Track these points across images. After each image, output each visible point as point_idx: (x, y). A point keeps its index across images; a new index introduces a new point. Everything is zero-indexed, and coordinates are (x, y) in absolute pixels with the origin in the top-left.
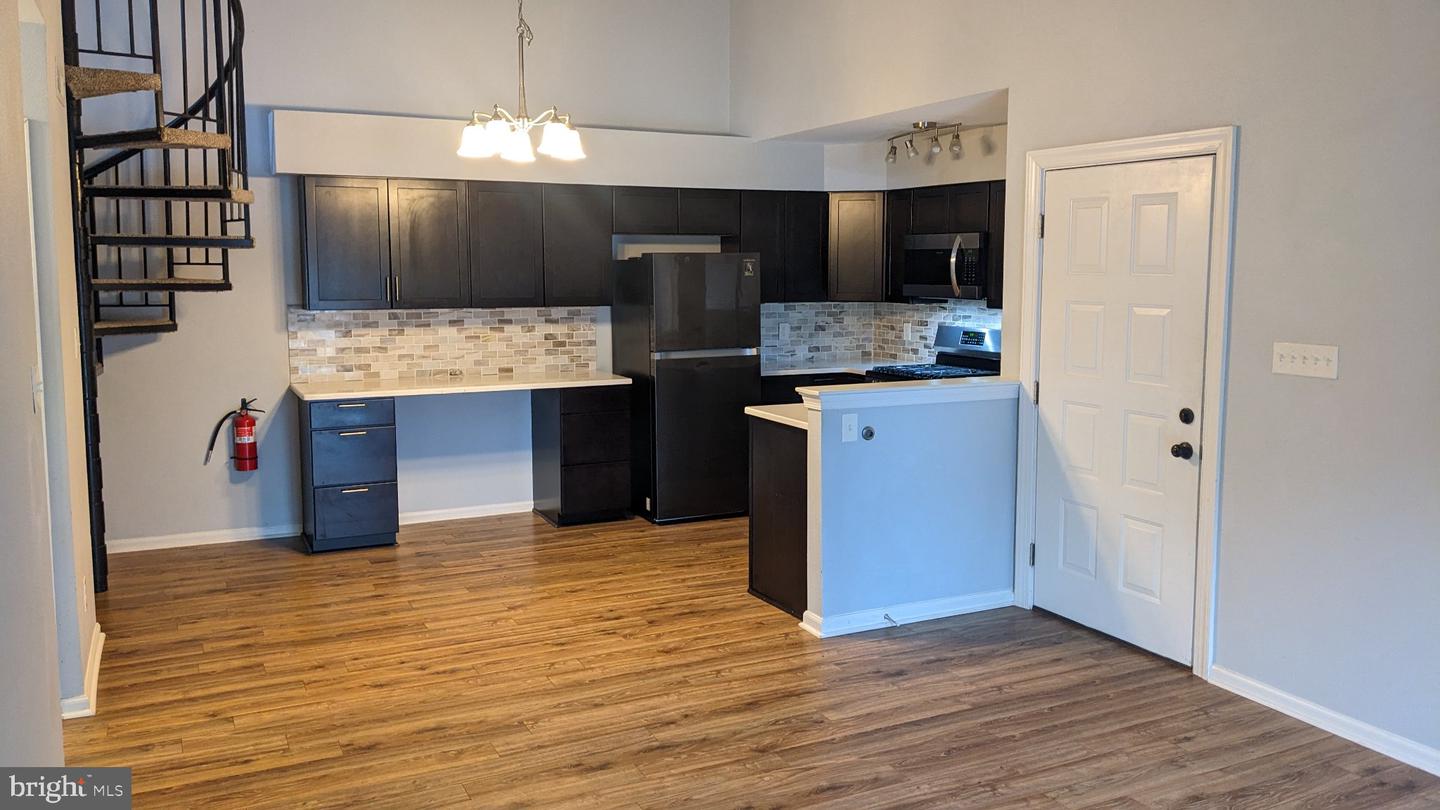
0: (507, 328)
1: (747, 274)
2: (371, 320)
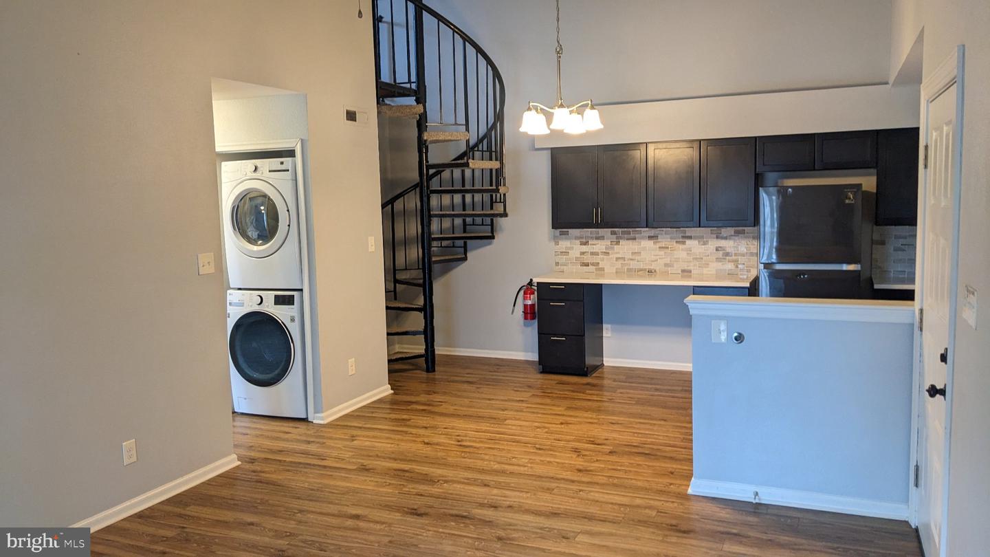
0: (688, 242)
1: (847, 201)
2: (600, 235)
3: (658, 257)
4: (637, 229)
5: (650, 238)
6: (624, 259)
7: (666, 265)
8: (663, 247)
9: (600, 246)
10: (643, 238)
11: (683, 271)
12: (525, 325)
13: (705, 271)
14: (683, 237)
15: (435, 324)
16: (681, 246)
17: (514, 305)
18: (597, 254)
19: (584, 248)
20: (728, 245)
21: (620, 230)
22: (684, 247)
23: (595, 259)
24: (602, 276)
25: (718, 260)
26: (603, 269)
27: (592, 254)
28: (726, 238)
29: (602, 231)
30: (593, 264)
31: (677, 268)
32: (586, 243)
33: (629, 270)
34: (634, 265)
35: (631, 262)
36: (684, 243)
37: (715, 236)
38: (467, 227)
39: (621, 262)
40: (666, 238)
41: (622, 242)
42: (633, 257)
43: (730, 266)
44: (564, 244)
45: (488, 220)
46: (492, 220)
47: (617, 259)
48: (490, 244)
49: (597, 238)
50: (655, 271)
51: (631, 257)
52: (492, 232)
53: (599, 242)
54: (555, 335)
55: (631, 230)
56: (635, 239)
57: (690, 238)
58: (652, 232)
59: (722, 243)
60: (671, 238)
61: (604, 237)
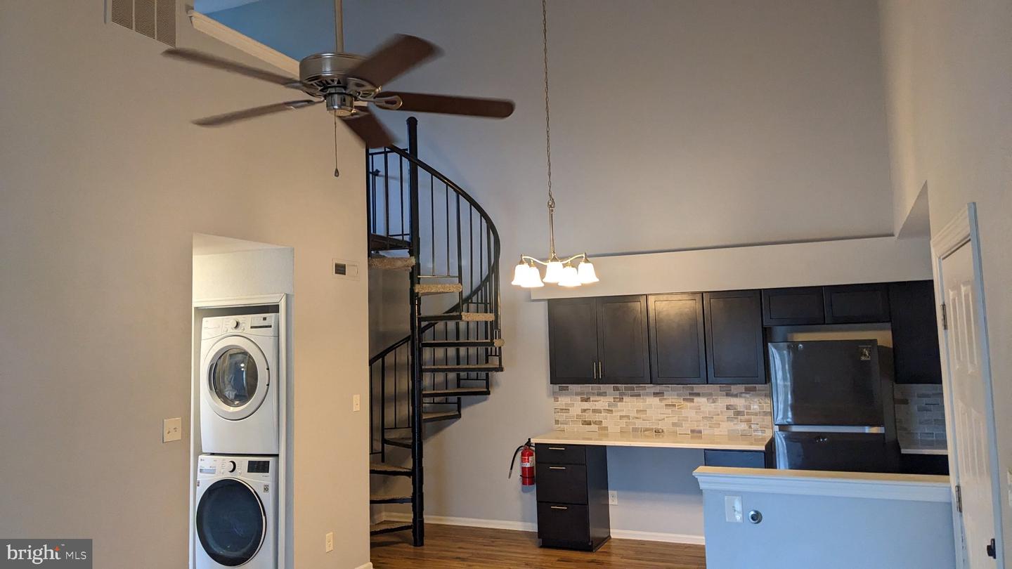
0: (696, 399)
1: (863, 358)
2: (602, 391)
3: (665, 416)
4: (641, 385)
5: (656, 394)
6: (628, 417)
7: (674, 424)
8: (670, 405)
9: (602, 403)
10: (647, 395)
11: (693, 431)
12: (523, 491)
13: (716, 431)
14: (690, 394)
15: (424, 491)
16: (689, 404)
17: (511, 469)
18: (599, 411)
19: (586, 405)
20: (739, 403)
21: (624, 385)
22: (692, 404)
23: (597, 417)
24: (607, 436)
25: (729, 419)
26: (606, 428)
27: (595, 411)
28: (736, 396)
29: (603, 387)
30: (595, 423)
31: (686, 427)
32: (587, 400)
33: (635, 430)
34: (639, 424)
35: (636, 421)
36: (692, 400)
37: (724, 393)
38: (461, 381)
39: (625, 420)
40: (673, 395)
41: (625, 399)
42: (638, 416)
43: (744, 426)
44: (564, 400)
45: (483, 374)
46: (487, 375)
47: (621, 417)
48: (485, 400)
49: (599, 394)
50: (663, 431)
51: (636, 415)
52: (487, 387)
53: (601, 398)
54: (557, 504)
55: (635, 386)
56: (639, 395)
57: (698, 395)
58: (658, 388)
59: (733, 401)
60: (678, 395)
61: (606, 392)
